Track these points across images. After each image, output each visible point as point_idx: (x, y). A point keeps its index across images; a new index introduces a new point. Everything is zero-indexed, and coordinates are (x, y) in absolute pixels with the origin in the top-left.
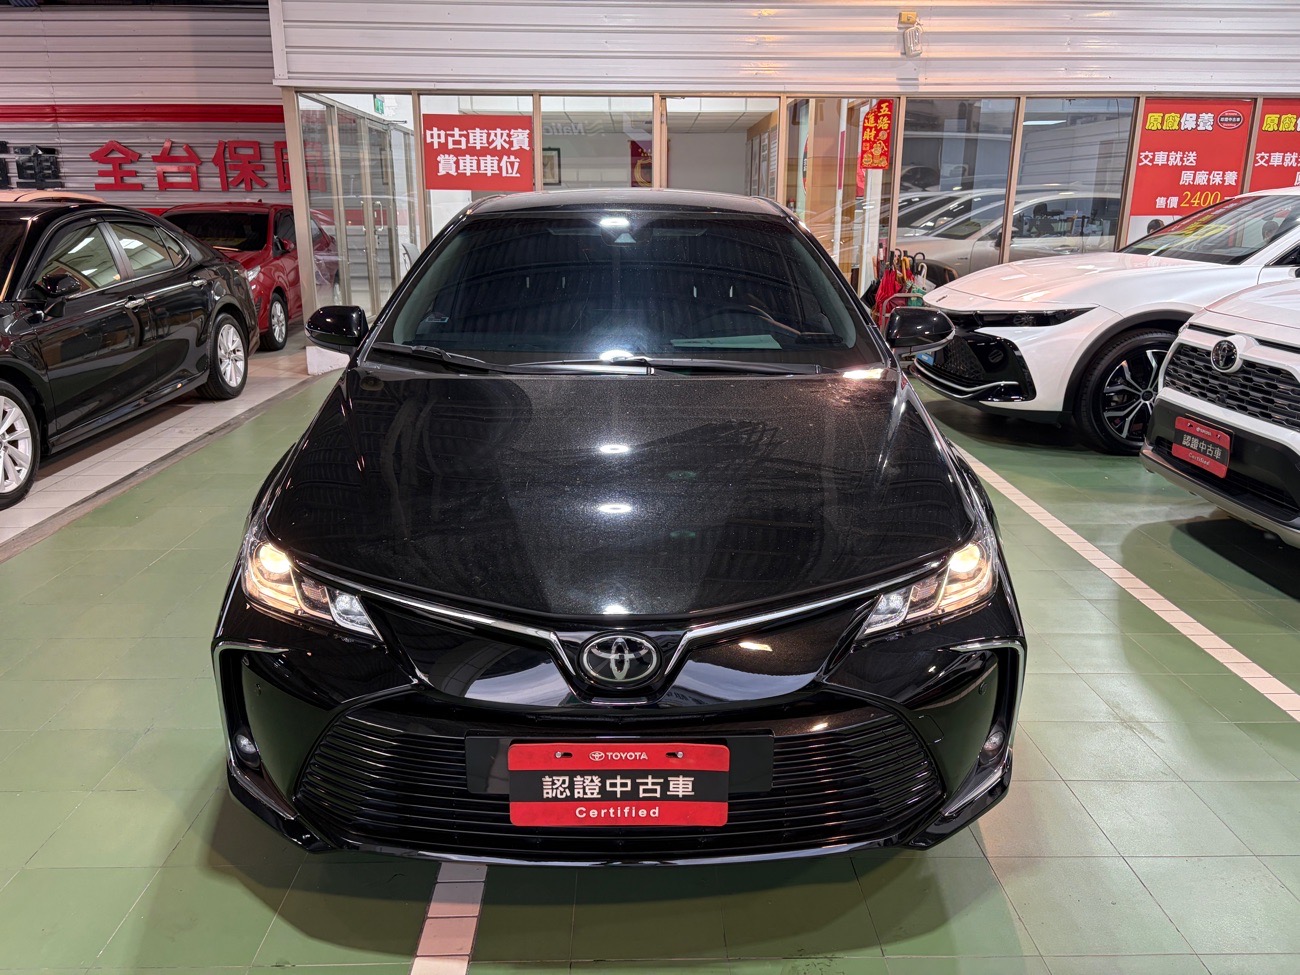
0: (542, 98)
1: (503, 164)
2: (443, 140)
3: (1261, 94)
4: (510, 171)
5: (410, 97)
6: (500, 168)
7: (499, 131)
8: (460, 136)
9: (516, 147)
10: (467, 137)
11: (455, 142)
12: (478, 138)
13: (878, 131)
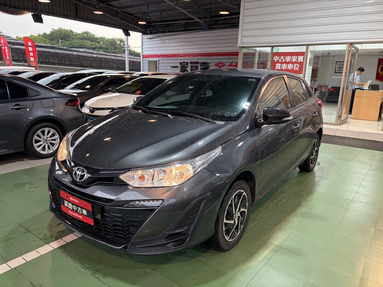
0: (310, 46)
1: (294, 66)
2: (278, 59)
4: (296, 68)
5: (270, 48)
6: (293, 67)
7: (294, 56)
8: (283, 58)
9: (299, 61)
10: (285, 58)
11: (281, 60)
12: (288, 59)
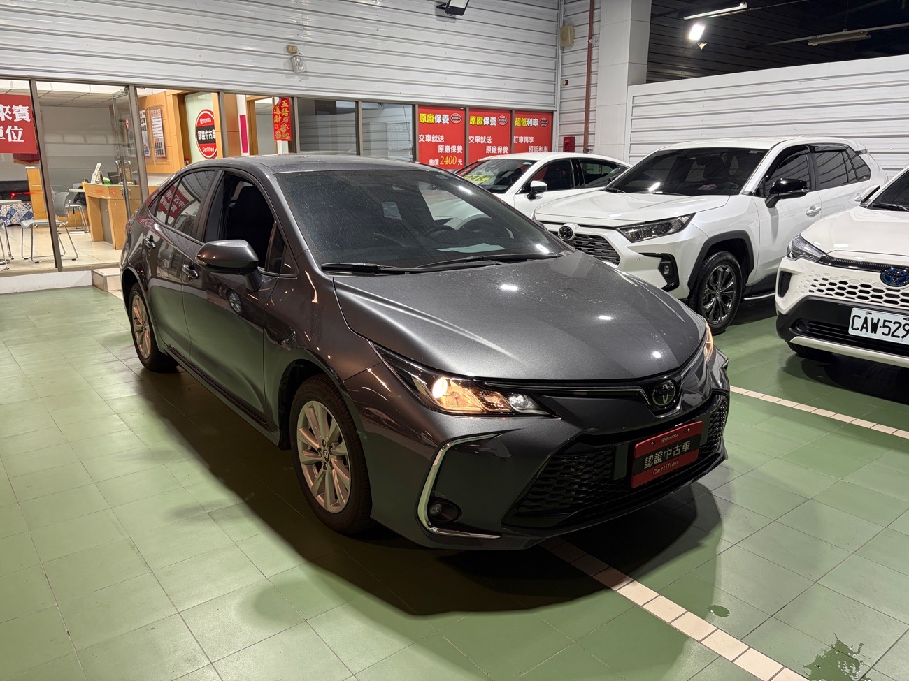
0: (37, 82)
1: (8, 132)
3: (468, 106)
4: (15, 137)
6: (6, 135)
7: (2, 106)
9: (18, 119)
13: (283, 117)
